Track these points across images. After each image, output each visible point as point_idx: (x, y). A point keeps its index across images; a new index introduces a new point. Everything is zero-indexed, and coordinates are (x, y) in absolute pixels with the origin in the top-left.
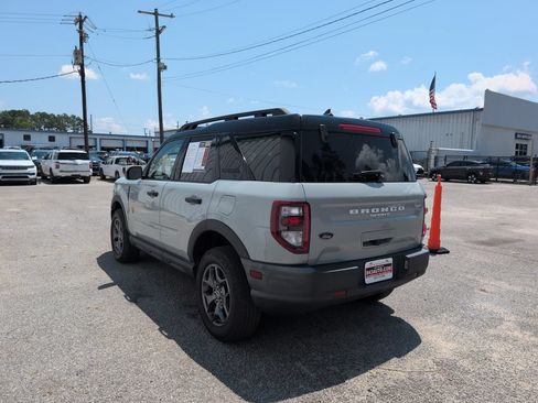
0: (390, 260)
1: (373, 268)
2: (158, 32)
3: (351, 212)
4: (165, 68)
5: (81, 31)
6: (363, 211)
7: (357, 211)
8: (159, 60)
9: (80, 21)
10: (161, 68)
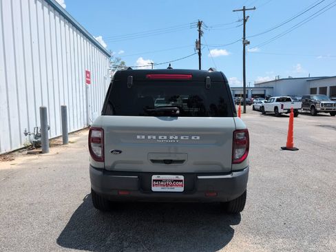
0: (182, 178)
1: (161, 181)
2: (245, 21)
3: (138, 137)
4: (249, 43)
5: (200, 31)
6: (149, 137)
7: (143, 137)
8: (244, 39)
9: (200, 24)
10: (246, 43)
